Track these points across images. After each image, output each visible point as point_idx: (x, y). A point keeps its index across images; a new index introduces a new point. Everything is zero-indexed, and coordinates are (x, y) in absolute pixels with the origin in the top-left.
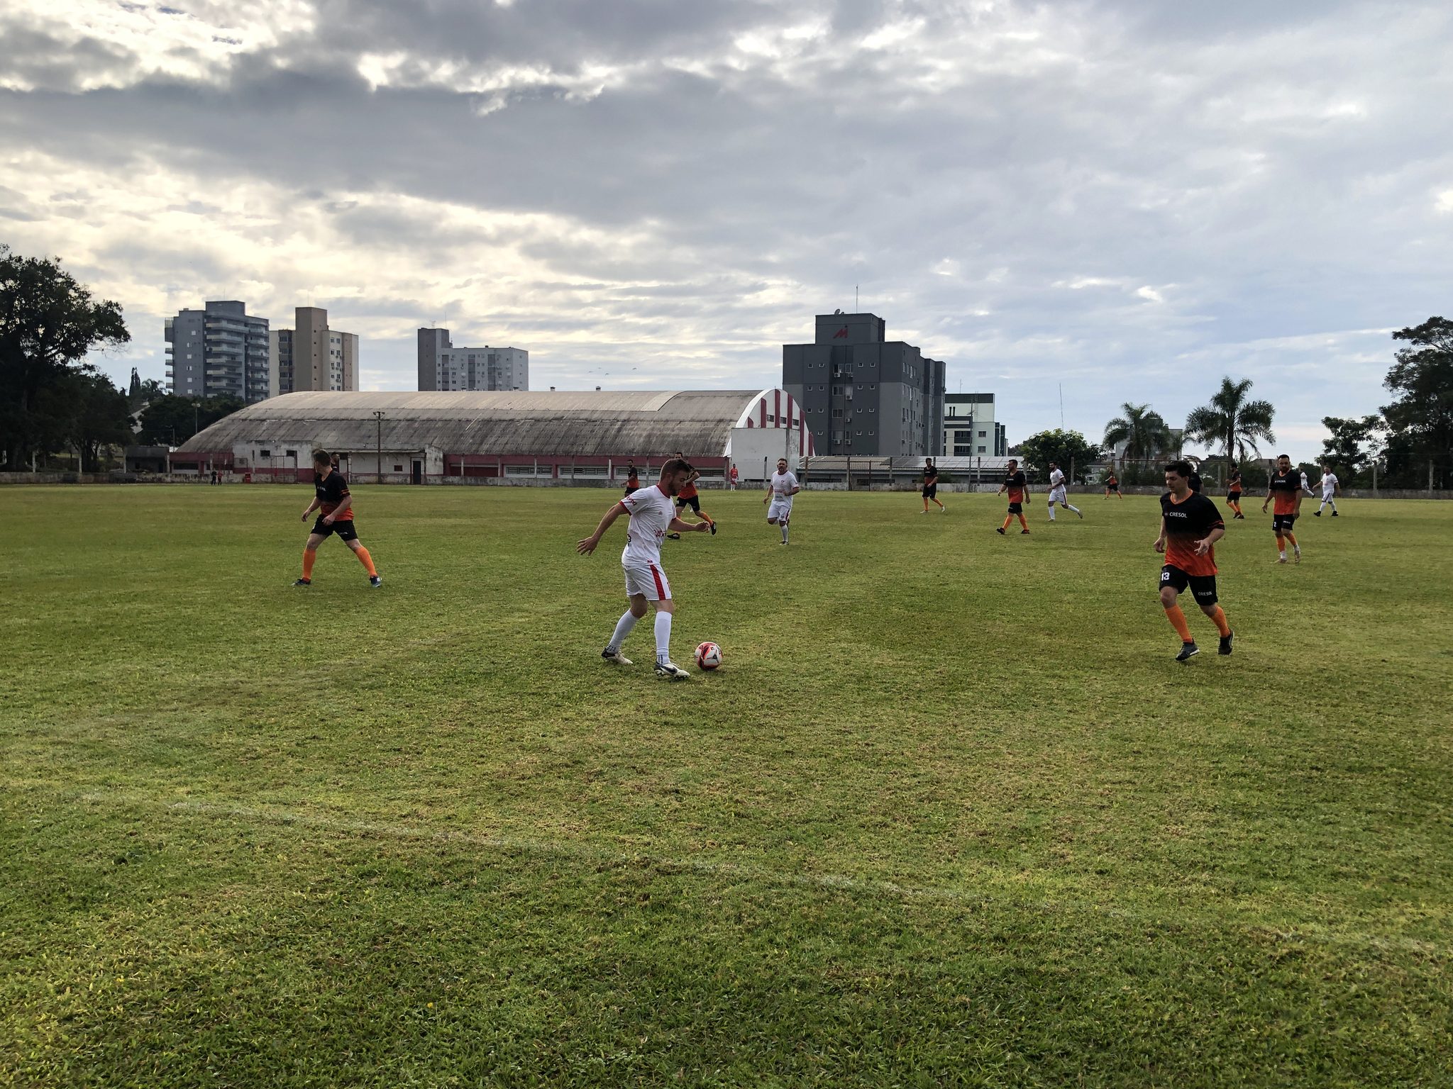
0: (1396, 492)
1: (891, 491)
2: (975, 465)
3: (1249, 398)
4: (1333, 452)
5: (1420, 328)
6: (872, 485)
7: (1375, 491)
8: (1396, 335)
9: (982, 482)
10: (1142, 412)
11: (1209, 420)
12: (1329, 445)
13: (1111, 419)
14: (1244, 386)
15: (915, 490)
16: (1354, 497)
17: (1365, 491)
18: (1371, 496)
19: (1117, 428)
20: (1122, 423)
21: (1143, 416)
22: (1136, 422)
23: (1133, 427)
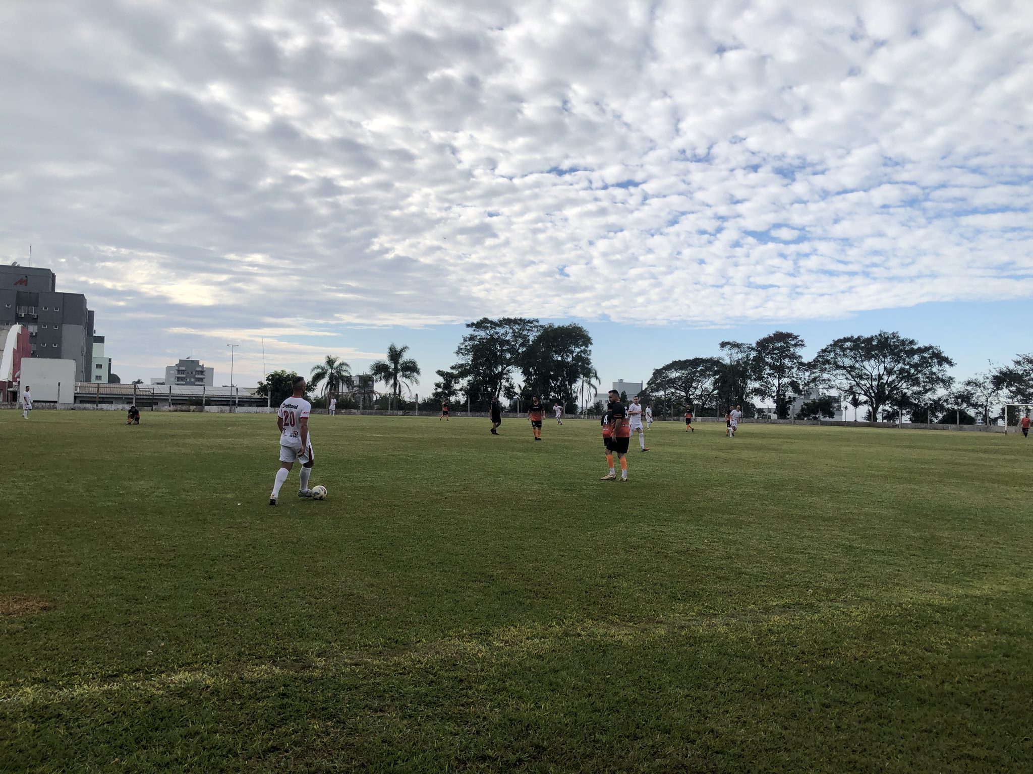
0: (478, 414)
1: (170, 411)
3: (406, 357)
4: (440, 390)
5: (478, 323)
6: (155, 407)
7: (469, 413)
8: (468, 326)
9: (239, 405)
10: (335, 362)
11: (383, 368)
12: (438, 385)
13: (315, 365)
14: (403, 350)
15: (189, 411)
16: (459, 416)
17: (464, 413)
18: (467, 416)
19: (319, 371)
20: (323, 368)
21: (336, 364)
22: (332, 368)
23: (330, 371)
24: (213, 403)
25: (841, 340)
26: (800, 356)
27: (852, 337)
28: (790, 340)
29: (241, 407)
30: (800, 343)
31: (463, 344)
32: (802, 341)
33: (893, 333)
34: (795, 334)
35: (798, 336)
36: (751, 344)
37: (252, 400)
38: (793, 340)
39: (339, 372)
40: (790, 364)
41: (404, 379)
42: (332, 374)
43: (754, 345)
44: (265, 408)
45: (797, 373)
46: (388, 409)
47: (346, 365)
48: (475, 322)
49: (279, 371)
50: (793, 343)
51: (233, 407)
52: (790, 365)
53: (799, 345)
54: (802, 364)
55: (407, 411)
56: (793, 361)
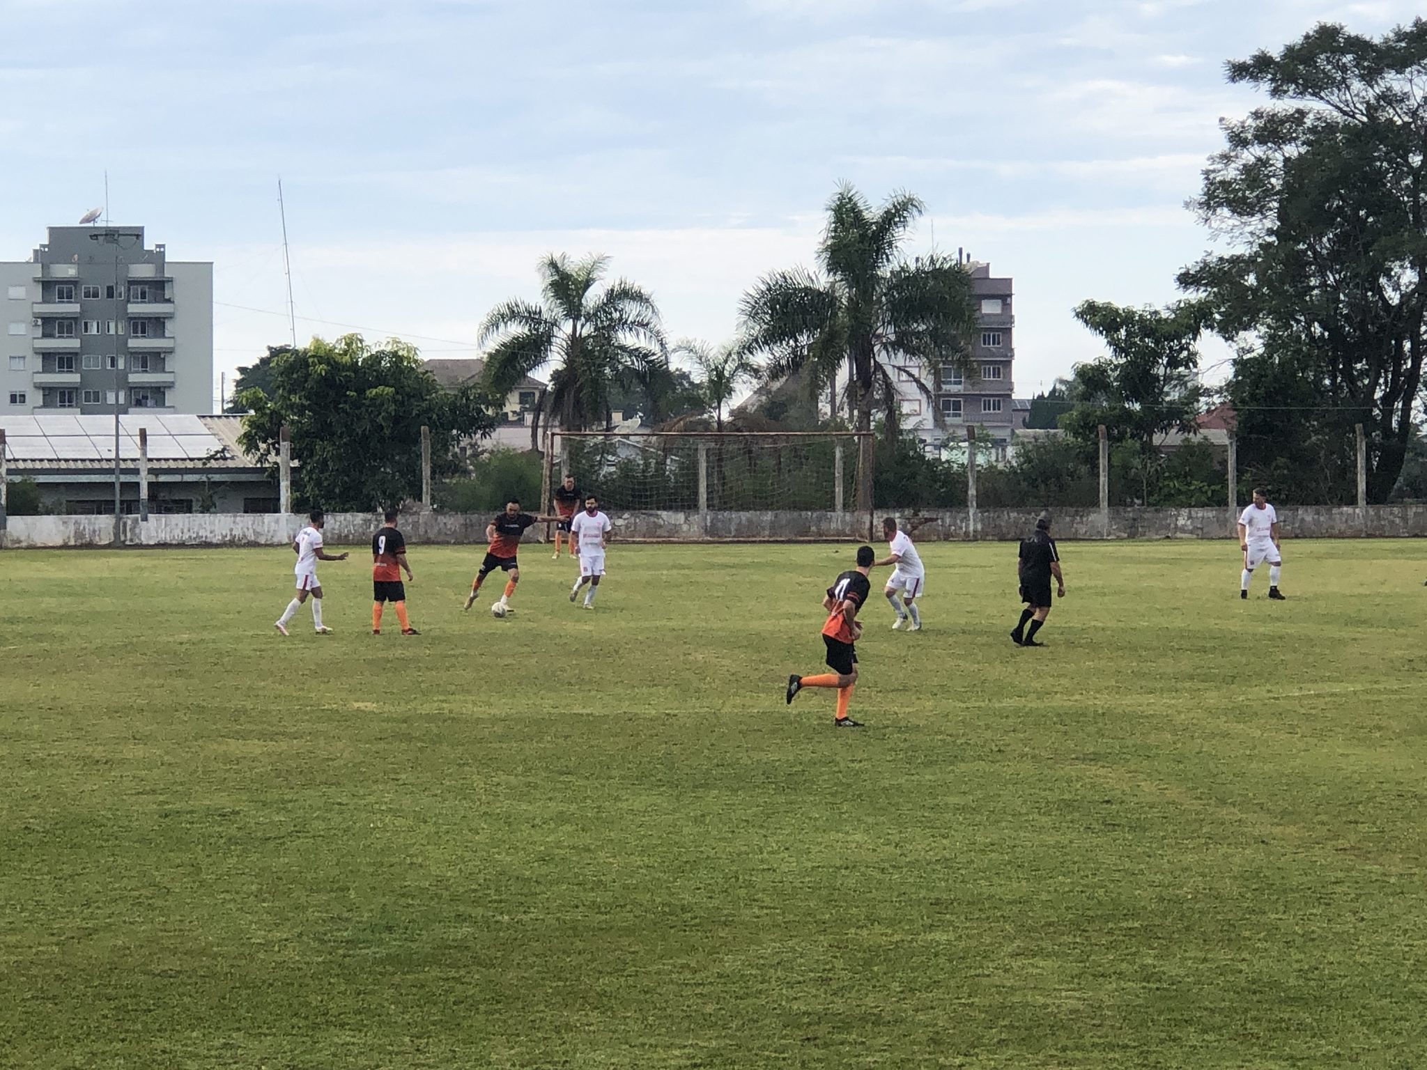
2: (130, 449)
4: (1101, 400)
5: (1291, 53)
8: (1239, 71)
10: (587, 284)
11: (802, 308)
13: (499, 302)
14: (896, 215)
17: (1209, 513)
19: (516, 330)
20: (532, 317)
21: (593, 297)
22: (574, 311)
23: (567, 327)
24: (47, 500)
29: (163, 518)
31: (1226, 158)
37: (217, 478)
39: (605, 333)
41: (900, 358)
42: (575, 342)
44: (268, 517)
46: (832, 507)
47: (638, 297)
48: (1276, 53)
49: (333, 337)
51: (129, 519)
55: (924, 514)
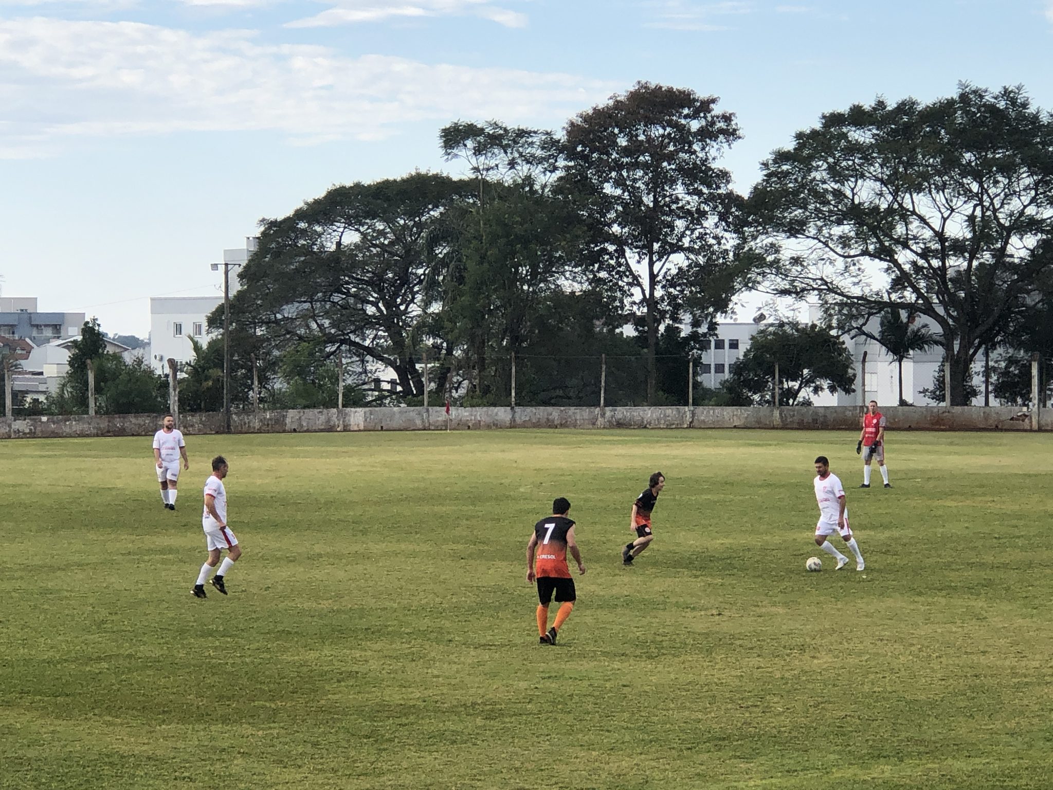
25: (840, 116)
26: (724, 176)
27: (881, 104)
28: (686, 117)
30: (721, 125)
32: (727, 118)
33: (1006, 93)
34: (702, 94)
35: (713, 101)
36: (547, 133)
38: (695, 116)
40: (692, 202)
43: (561, 135)
45: (719, 232)
50: (695, 125)
52: (692, 207)
53: (714, 136)
54: (732, 199)
56: (699, 193)
